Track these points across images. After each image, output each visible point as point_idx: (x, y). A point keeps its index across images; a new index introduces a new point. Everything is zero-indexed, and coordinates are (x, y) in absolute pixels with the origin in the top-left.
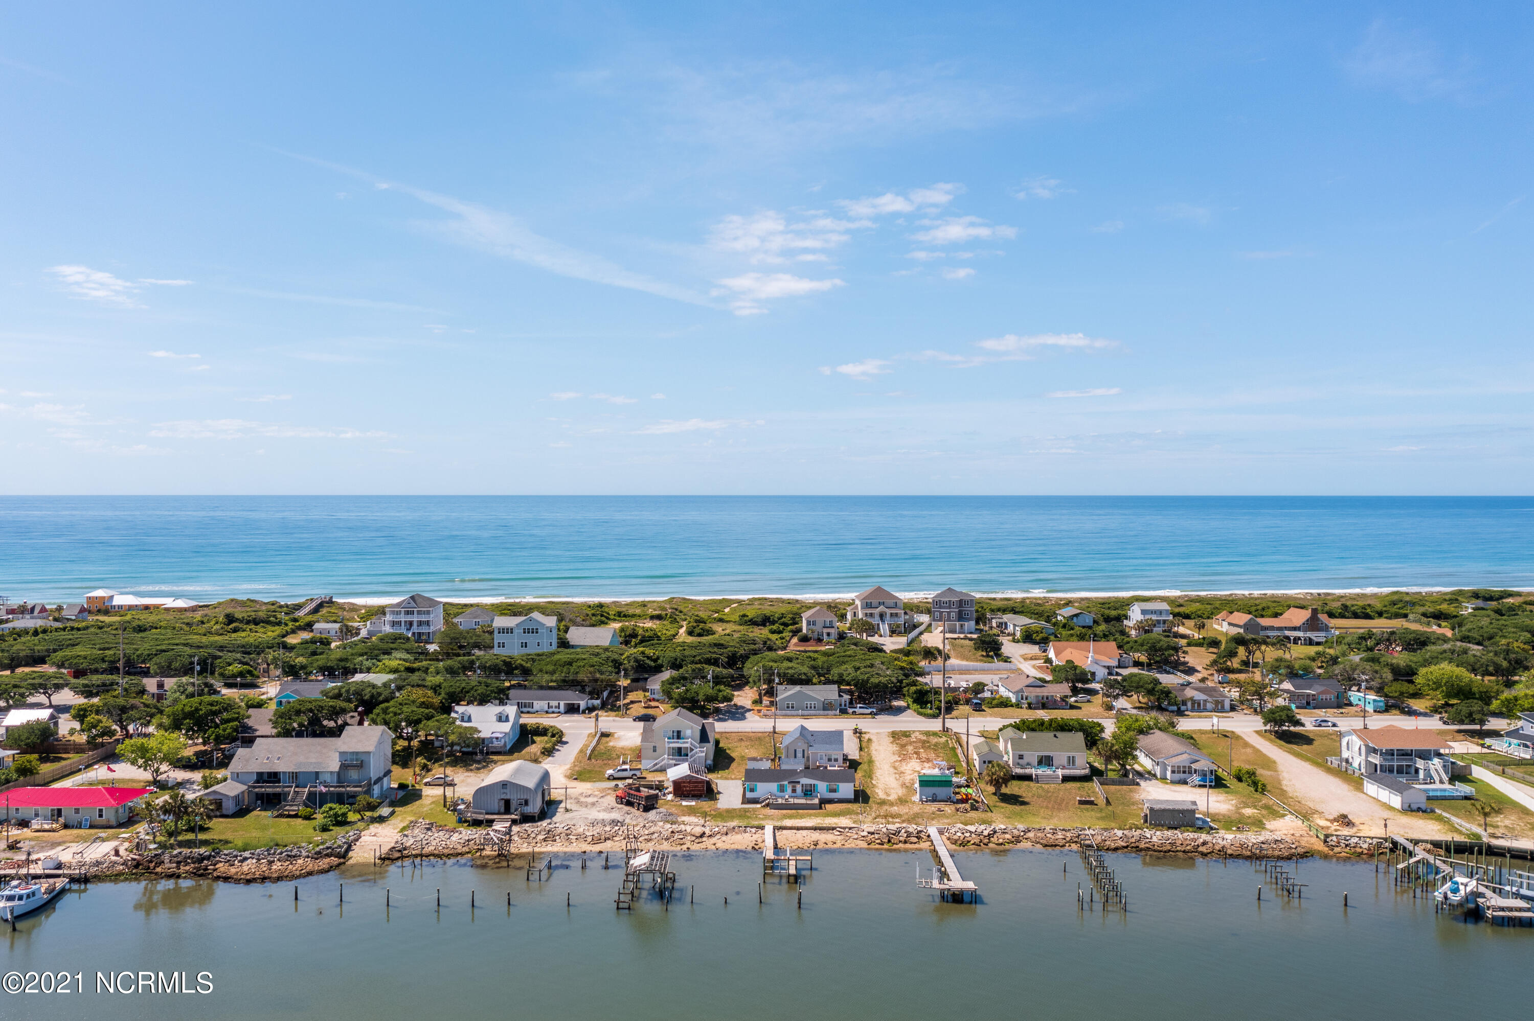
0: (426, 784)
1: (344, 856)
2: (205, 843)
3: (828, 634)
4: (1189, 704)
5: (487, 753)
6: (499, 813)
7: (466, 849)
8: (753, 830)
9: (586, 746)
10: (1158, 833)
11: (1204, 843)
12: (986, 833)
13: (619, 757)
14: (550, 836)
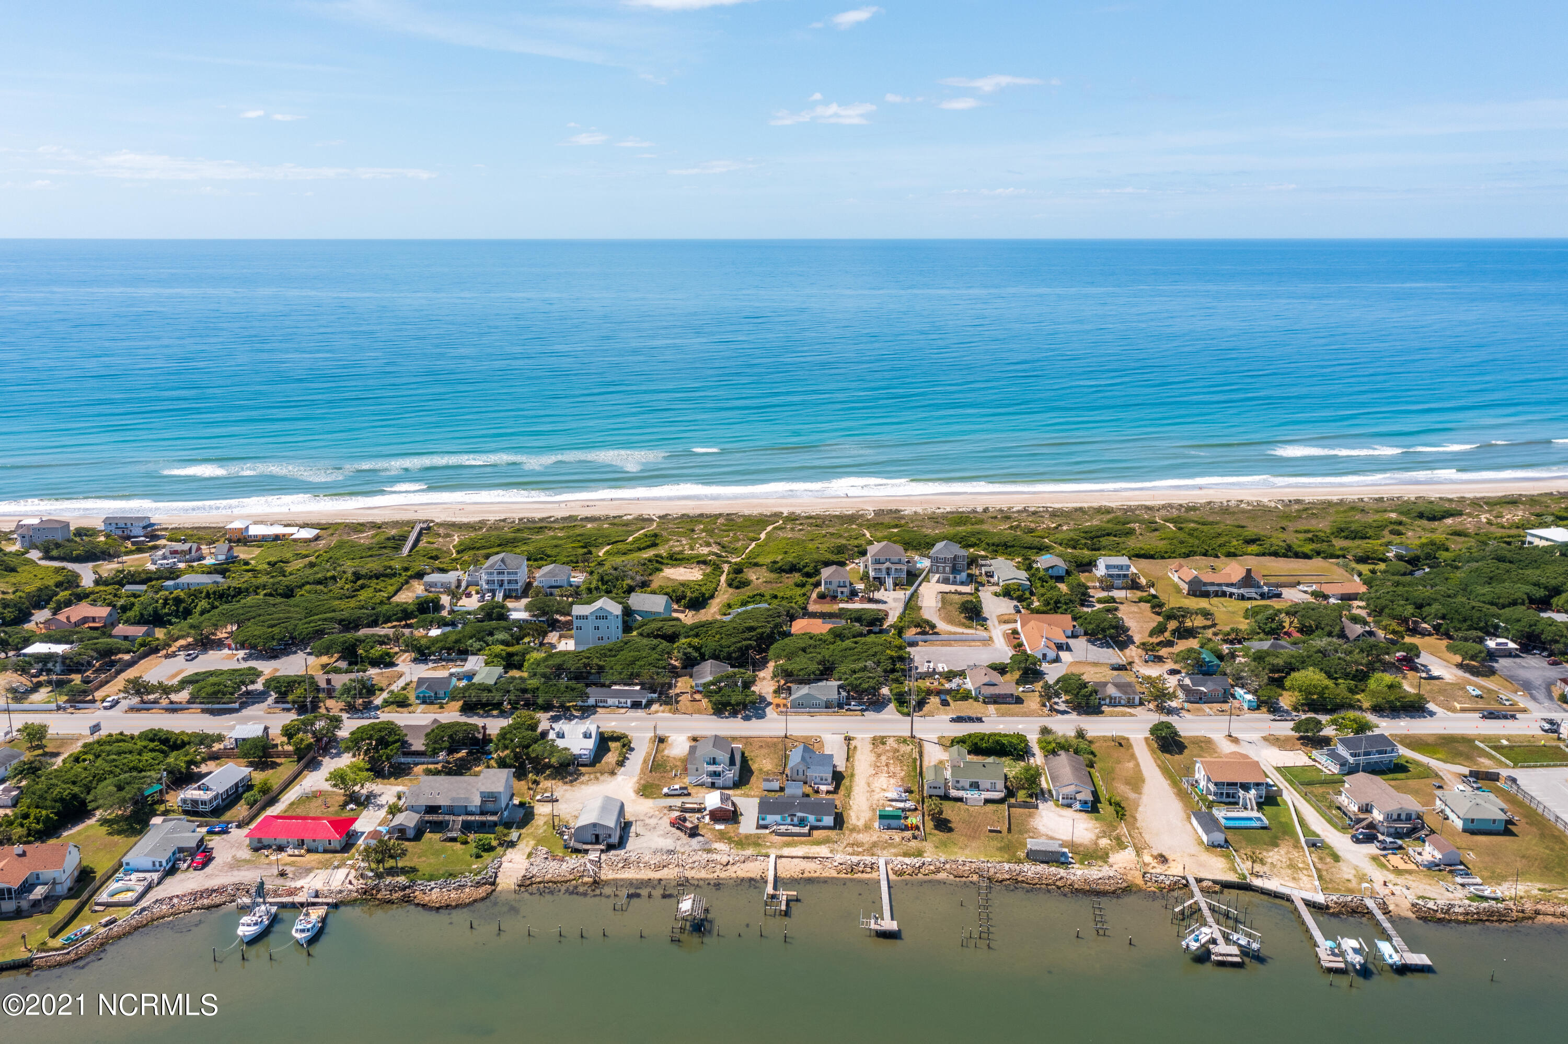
0: (538, 801)
1: (493, 884)
2: (403, 871)
3: (842, 593)
4: (1108, 701)
5: (578, 765)
6: (591, 843)
7: (572, 877)
8: (762, 858)
9: (649, 754)
10: (1033, 867)
11: (1061, 878)
12: (917, 865)
13: (671, 770)
14: (627, 863)
